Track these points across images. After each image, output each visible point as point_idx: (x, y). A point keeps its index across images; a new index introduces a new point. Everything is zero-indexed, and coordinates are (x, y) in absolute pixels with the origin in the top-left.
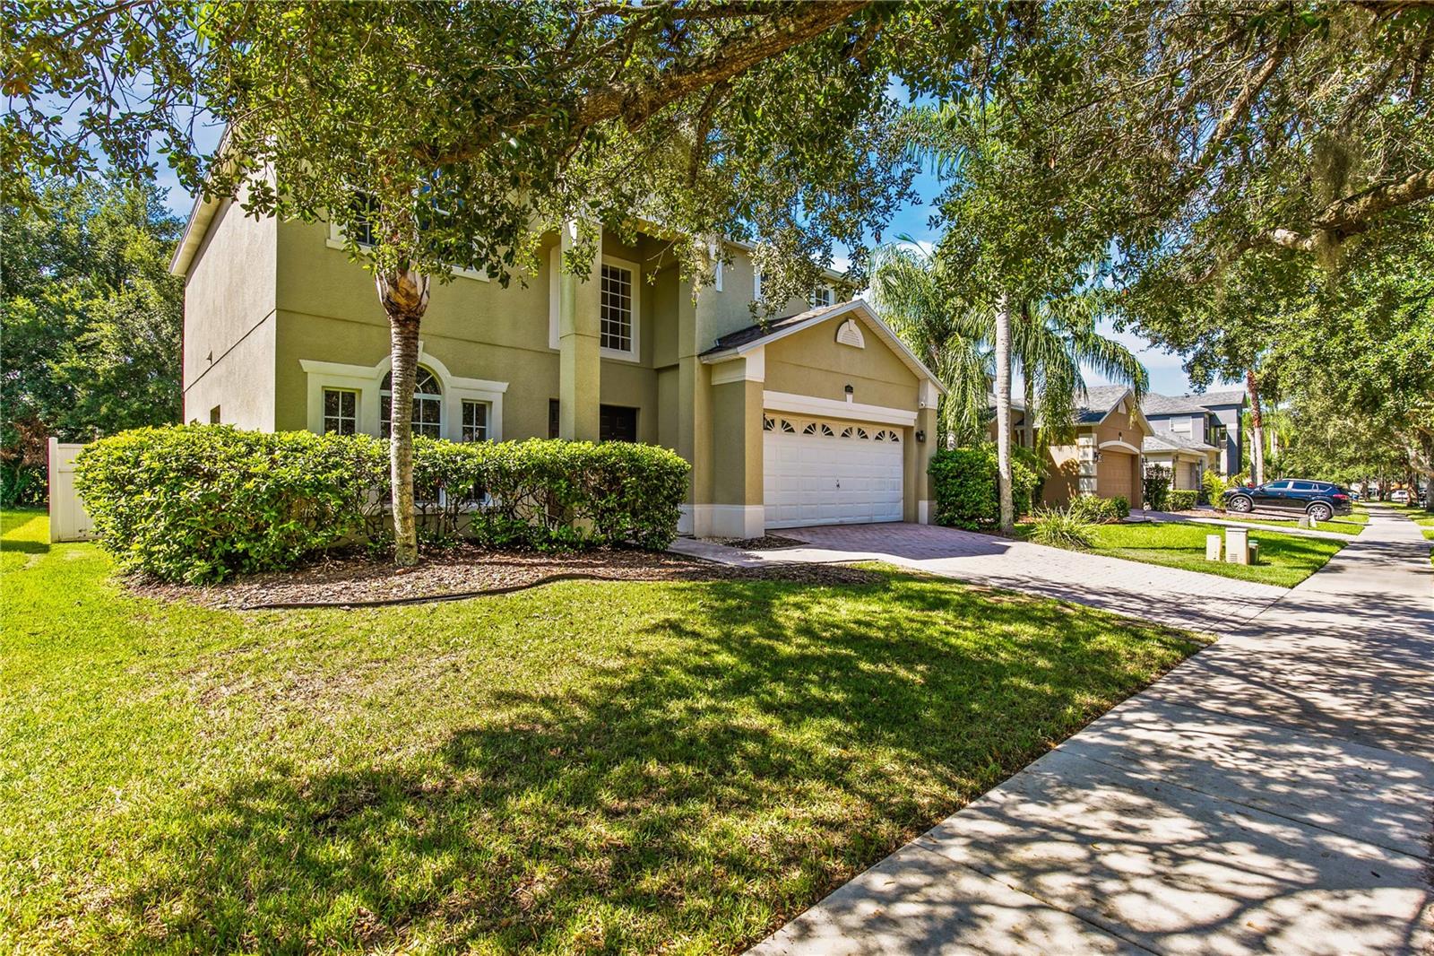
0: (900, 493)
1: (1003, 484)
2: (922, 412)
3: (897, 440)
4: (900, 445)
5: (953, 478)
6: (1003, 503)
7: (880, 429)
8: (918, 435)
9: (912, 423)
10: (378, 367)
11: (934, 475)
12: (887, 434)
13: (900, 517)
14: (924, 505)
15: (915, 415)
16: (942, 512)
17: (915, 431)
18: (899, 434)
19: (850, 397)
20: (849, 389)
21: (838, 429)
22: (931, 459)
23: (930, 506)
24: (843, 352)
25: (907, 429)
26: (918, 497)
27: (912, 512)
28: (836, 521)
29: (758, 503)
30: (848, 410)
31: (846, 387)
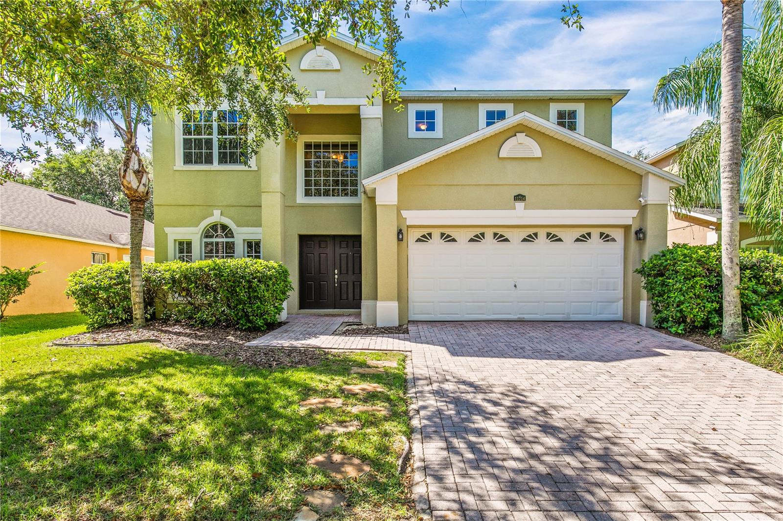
2: (643, 209)
3: (611, 240)
4: (619, 246)
7: (583, 231)
8: (638, 233)
9: (629, 222)
10: (199, 227)
12: (595, 235)
13: (619, 316)
14: (644, 306)
15: (635, 213)
18: (618, 235)
19: (520, 204)
20: (520, 198)
21: (516, 236)
23: (648, 306)
24: (510, 165)
26: (639, 298)
27: (629, 312)
28: (513, 317)
29: (392, 300)
30: (517, 217)
31: (515, 196)
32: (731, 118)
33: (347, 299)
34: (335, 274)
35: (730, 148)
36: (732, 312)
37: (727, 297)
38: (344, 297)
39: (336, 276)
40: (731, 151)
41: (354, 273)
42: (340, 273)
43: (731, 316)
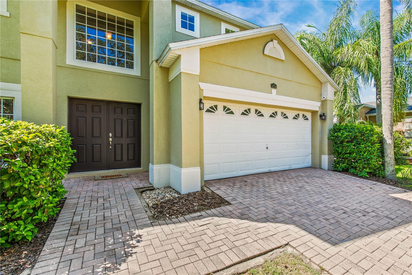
0: (310, 150)
1: (386, 146)
2: (324, 102)
3: (307, 119)
4: (309, 123)
5: (348, 142)
6: (387, 159)
7: (296, 113)
8: (321, 116)
9: (317, 109)
11: (333, 140)
12: (301, 116)
13: (309, 164)
14: (325, 158)
15: (319, 104)
16: (338, 163)
17: (319, 113)
18: (309, 115)
19: (274, 91)
20: (274, 86)
21: (267, 112)
22: (330, 130)
23: (329, 159)
24: (269, 61)
25: (314, 113)
26: (321, 153)
27: (317, 162)
28: (266, 170)
29: (195, 166)
30: (273, 99)
31: (271, 84)
32: (391, 54)
33: (122, 159)
34: (109, 137)
35: (391, 71)
36: (392, 164)
37: (389, 155)
38: (119, 158)
39: (111, 139)
40: (391, 72)
41: (128, 137)
42: (115, 136)
43: (392, 166)
